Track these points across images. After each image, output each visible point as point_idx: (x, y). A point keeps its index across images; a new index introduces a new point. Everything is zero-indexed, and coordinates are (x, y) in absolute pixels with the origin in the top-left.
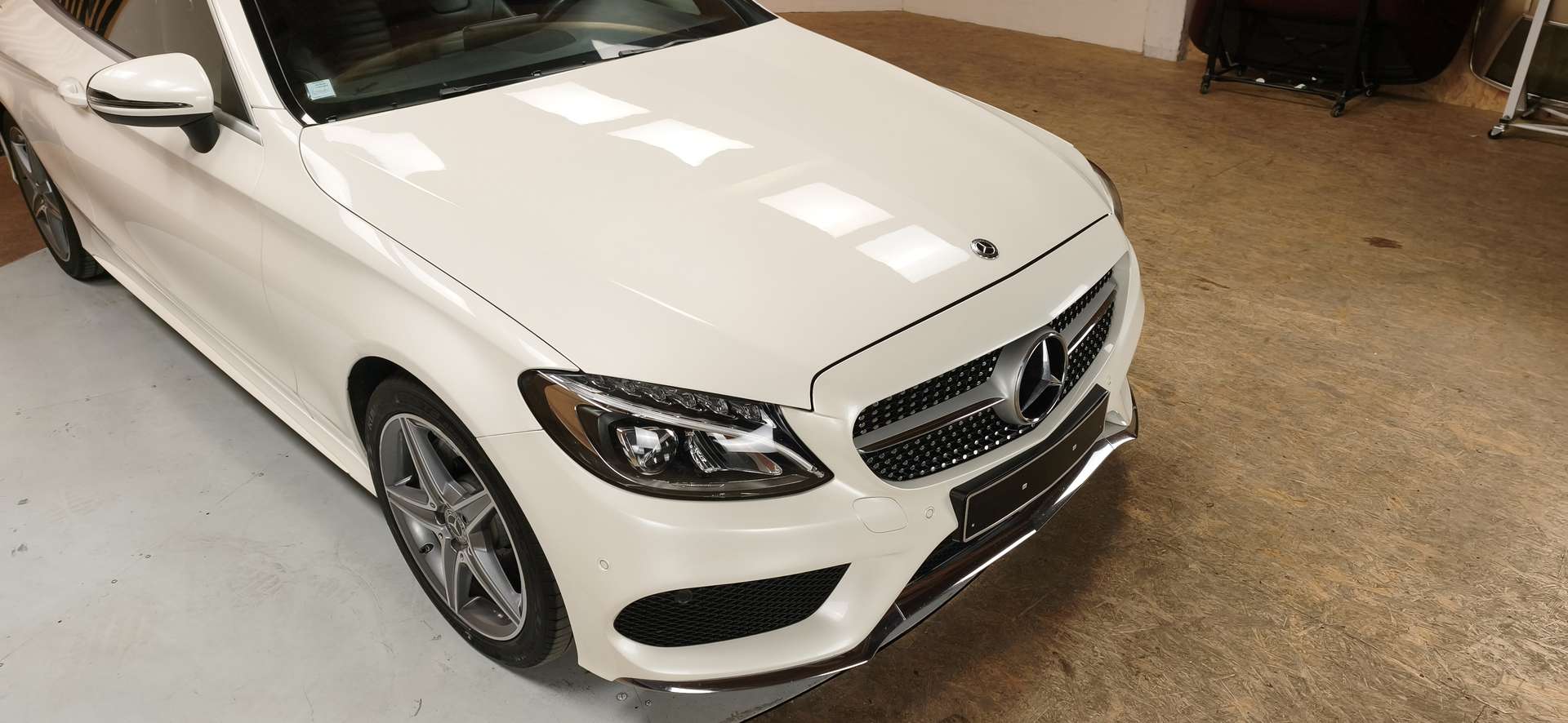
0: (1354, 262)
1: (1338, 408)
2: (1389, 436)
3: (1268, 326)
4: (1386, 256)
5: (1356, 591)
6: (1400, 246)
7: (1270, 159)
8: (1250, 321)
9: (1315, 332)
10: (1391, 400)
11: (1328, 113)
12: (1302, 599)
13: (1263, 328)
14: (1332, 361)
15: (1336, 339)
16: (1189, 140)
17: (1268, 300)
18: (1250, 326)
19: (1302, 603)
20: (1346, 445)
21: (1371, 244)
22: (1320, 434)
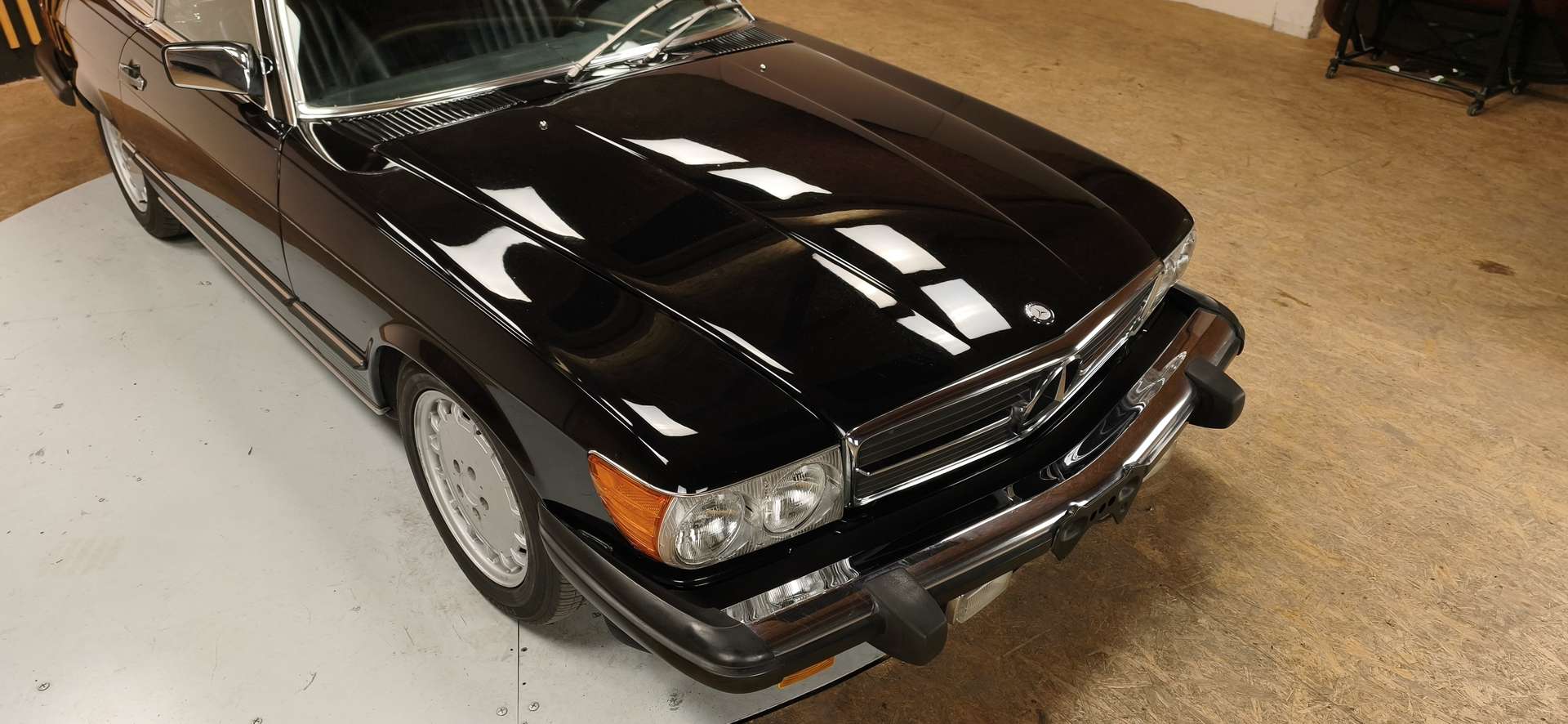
1: (1401, 456)
2: (1452, 495)
3: (1343, 355)
4: (1494, 284)
5: (1376, 670)
6: (1513, 274)
7: (1386, 160)
8: (1325, 346)
10: (1464, 452)
11: (1464, 110)
13: (1339, 356)
14: (1407, 401)
15: (1416, 375)
16: (1302, 131)
17: (1351, 323)
18: (1324, 351)
19: (1312, 676)
20: (1403, 499)
21: (1480, 268)
22: (1374, 484)
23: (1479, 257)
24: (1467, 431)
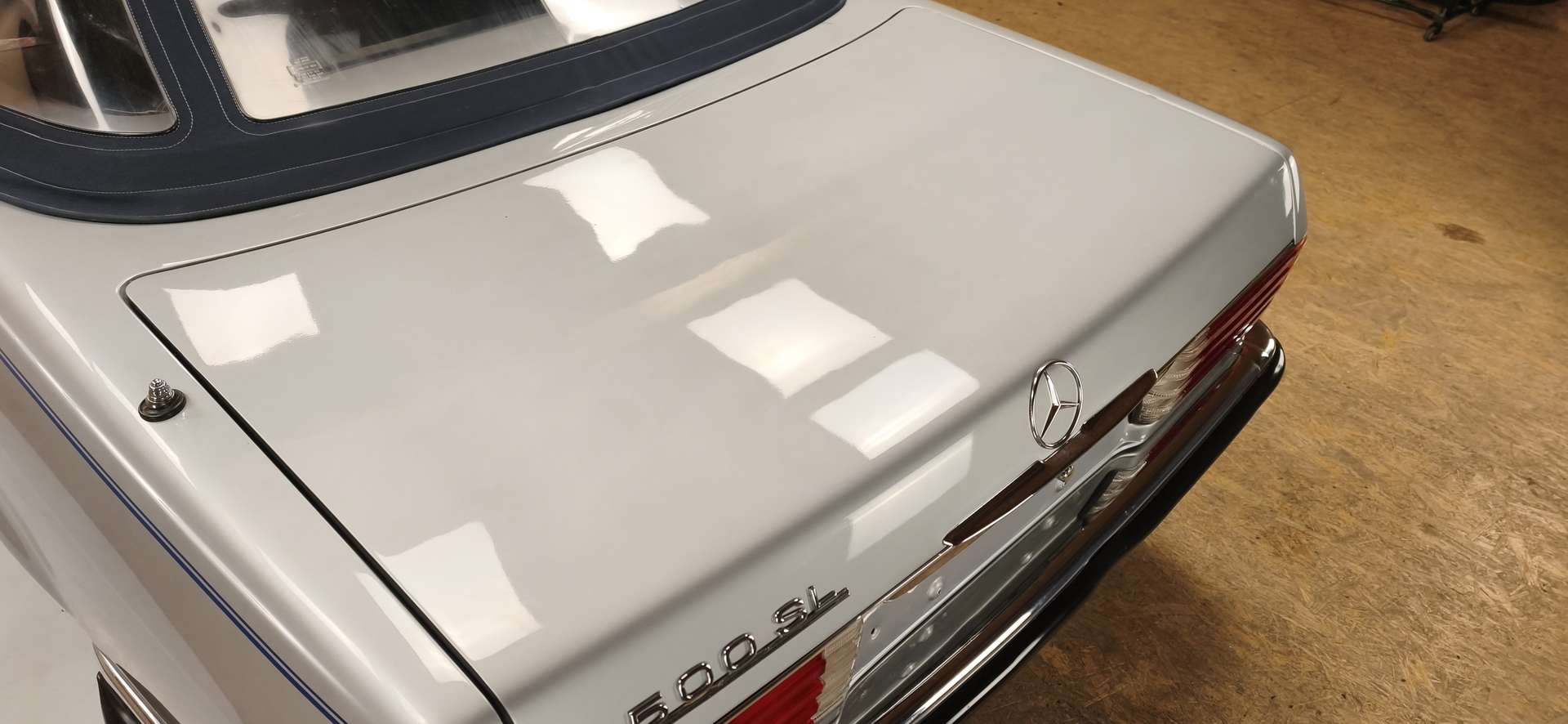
1: (1360, 495)
2: (1423, 551)
6: (1481, 241)
7: (1335, 97)
9: (1349, 365)
11: (1420, 34)
14: (1365, 416)
15: (1376, 380)
21: (1445, 235)
22: (1328, 539)
23: (1443, 219)
24: (1437, 458)
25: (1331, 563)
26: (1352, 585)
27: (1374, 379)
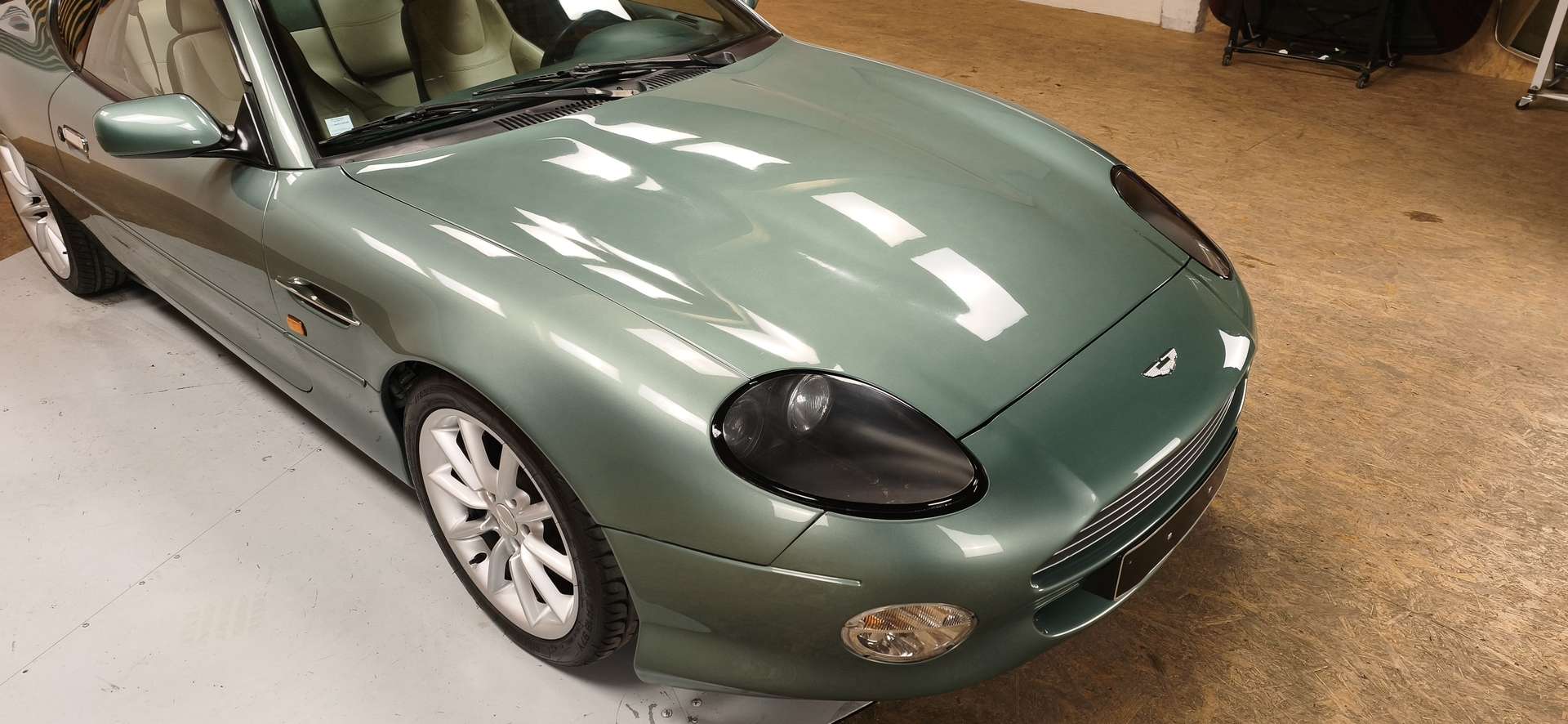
0: (1396, 238)
1: (1398, 388)
2: (1453, 416)
3: (1318, 305)
4: (1428, 231)
5: (1440, 577)
6: (1441, 221)
7: (1300, 132)
8: (1300, 299)
9: (1365, 309)
10: (1450, 378)
11: (1354, 85)
12: (1385, 586)
13: (1314, 306)
14: (1387, 339)
15: (1388, 316)
16: (1216, 113)
17: (1315, 276)
18: (1300, 303)
19: (1386, 590)
20: (1412, 426)
21: (1412, 219)
22: (1383, 415)
23: (1406, 209)
24: (1448, 360)
25: (1390, 430)
26: (1409, 441)
27: (1386, 315)
